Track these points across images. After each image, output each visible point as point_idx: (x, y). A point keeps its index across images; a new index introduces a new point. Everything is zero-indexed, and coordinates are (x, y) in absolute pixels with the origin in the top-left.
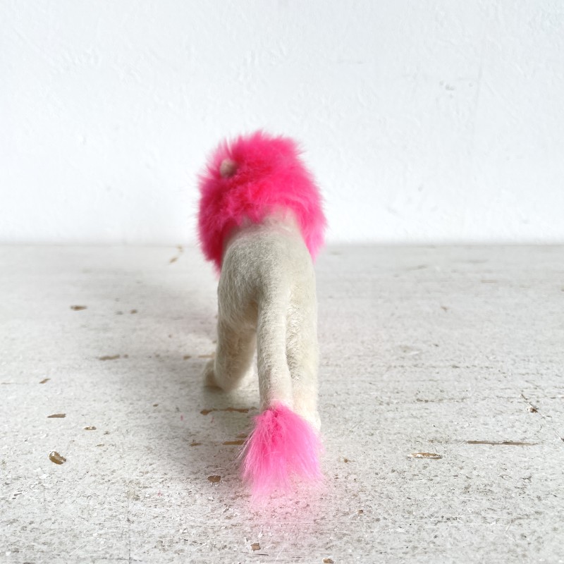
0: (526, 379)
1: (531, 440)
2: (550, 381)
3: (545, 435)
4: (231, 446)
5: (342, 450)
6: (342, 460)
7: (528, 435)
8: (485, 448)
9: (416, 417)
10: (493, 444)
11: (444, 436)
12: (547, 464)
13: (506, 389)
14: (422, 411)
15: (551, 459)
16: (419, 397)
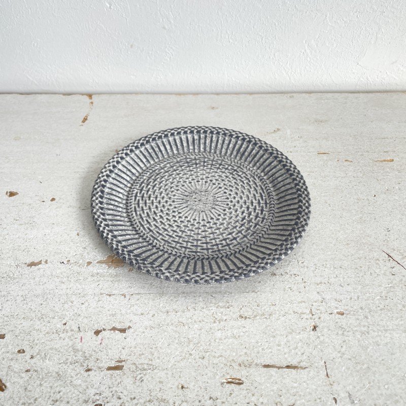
0: (318, 290)
1: (304, 363)
2: (334, 293)
3: (315, 357)
4: (111, 372)
5: (181, 375)
6: (180, 387)
7: (305, 357)
8: (273, 373)
9: (235, 337)
10: (279, 368)
11: (250, 358)
12: (308, 390)
13: (301, 302)
14: (240, 330)
15: (312, 384)
16: (242, 313)
